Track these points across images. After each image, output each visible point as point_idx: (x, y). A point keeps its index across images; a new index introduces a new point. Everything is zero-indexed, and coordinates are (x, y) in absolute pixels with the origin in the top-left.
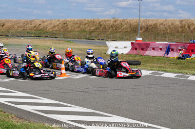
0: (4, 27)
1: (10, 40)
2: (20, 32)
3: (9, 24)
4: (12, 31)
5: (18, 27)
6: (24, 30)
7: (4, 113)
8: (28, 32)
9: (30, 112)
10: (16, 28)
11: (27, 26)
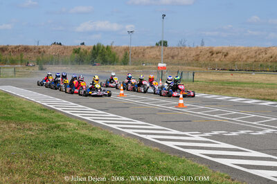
0: (228, 57)
1: (236, 76)
2: (250, 65)
3: (235, 53)
4: (239, 63)
5: (248, 58)
6: (255, 61)
7: (233, 180)
8: (261, 65)
9: (269, 180)
10: (245, 59)
11: (261, 56)
